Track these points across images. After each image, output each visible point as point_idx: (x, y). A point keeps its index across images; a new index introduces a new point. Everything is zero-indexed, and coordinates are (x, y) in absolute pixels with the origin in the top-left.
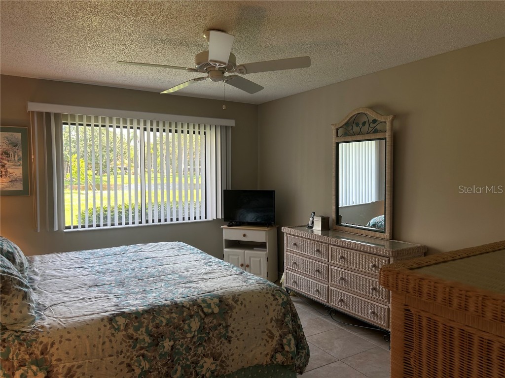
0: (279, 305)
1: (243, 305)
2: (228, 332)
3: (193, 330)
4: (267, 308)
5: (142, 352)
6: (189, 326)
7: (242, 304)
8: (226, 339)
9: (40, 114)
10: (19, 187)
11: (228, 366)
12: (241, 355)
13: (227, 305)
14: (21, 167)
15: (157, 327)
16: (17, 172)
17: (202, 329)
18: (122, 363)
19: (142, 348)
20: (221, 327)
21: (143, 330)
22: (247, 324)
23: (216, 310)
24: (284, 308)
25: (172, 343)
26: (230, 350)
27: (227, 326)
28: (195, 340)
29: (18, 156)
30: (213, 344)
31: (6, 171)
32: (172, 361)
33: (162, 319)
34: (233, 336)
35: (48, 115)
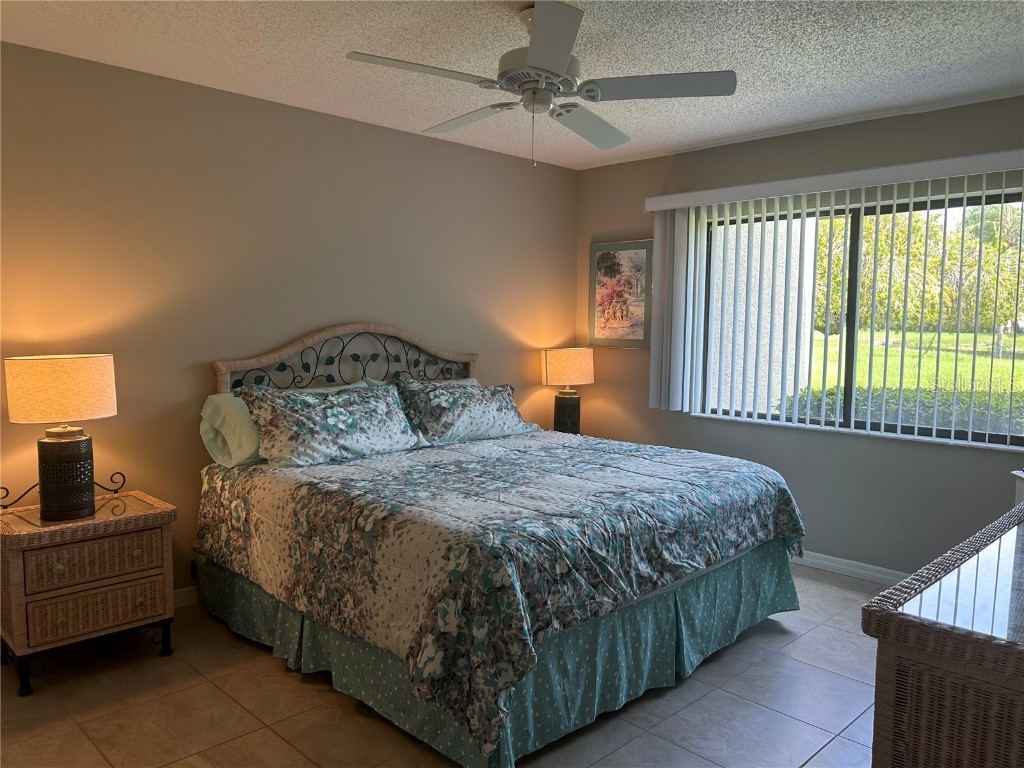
0: (445, 572)
1: (400, 539)
2: (373, 572)
3: (341, 540)
4: (428, 566)
5: (299, 538)
6: (338, 532)
7: (399, 536)
8: (371, 582)
9: (664, 213)
10: (639, 335)
11: (369, 628)
12: (386, 624)
13: (383, 527)
14: (643, 304)
15: (315, 515)
16: (638, 311)
17: (349, 545)
18: (286, 541)
19: (300, 534)
20: (367, 557)
21: (306, 510)
22: (399, 576)
23: (368, 528)
24: (450, 581)
25: (321, 545)
26: (374, 604)
27: (374, 562)
28: (341, 557)
29: (642, 285)
30: (356, 578)
31: (627, 311)
32: (318, 571)
33: (324, 507)
34: (380, 583)
35: (673, 212)
